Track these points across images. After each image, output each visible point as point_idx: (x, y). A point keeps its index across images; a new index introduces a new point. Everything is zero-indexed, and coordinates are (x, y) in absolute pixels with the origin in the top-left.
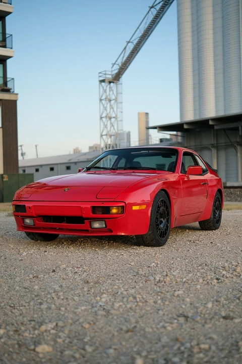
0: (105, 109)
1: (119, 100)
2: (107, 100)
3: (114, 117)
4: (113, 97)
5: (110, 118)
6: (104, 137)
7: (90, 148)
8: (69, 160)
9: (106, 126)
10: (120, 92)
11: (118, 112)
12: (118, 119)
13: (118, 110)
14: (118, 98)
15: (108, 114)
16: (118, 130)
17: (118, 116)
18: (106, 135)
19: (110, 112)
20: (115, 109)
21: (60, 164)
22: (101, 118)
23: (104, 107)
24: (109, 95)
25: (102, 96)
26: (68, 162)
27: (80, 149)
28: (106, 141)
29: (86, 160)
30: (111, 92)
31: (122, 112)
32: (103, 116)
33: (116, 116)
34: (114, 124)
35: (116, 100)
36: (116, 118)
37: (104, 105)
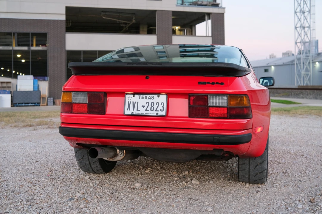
0: (300, 20)
1: (312, 12)
2: (301, 12)
3: (307, 27)
4: (307, 10)
5: (304, 28)
6: (299, 44)
7: (283, 54)
8: (267, 64)
9: (300, 35)
10: (313, 4)
11: (311, 22)
12: (311, 29)
13: (311, 20)
14: (311, 10)
15: (302, 24)
16: (311, 38)
17: (311, 26)
18: (300, 42)
19: (304, 23)
20: (308, 20)
21: (259, 67)
22: (296, 28)
23: (298, 18)
24: (303, 7)
25: (297, 9)
26: (266, 65)
27: (275, 55)
28: (300, 48)
29: (282, 64)
30: (305, 5)
31: (315, 22)
32: (297, 26)
33: (310, 26)
34: (307, 33)
35: (309, 11)
36: (309, 27)
37: (298, 17)
